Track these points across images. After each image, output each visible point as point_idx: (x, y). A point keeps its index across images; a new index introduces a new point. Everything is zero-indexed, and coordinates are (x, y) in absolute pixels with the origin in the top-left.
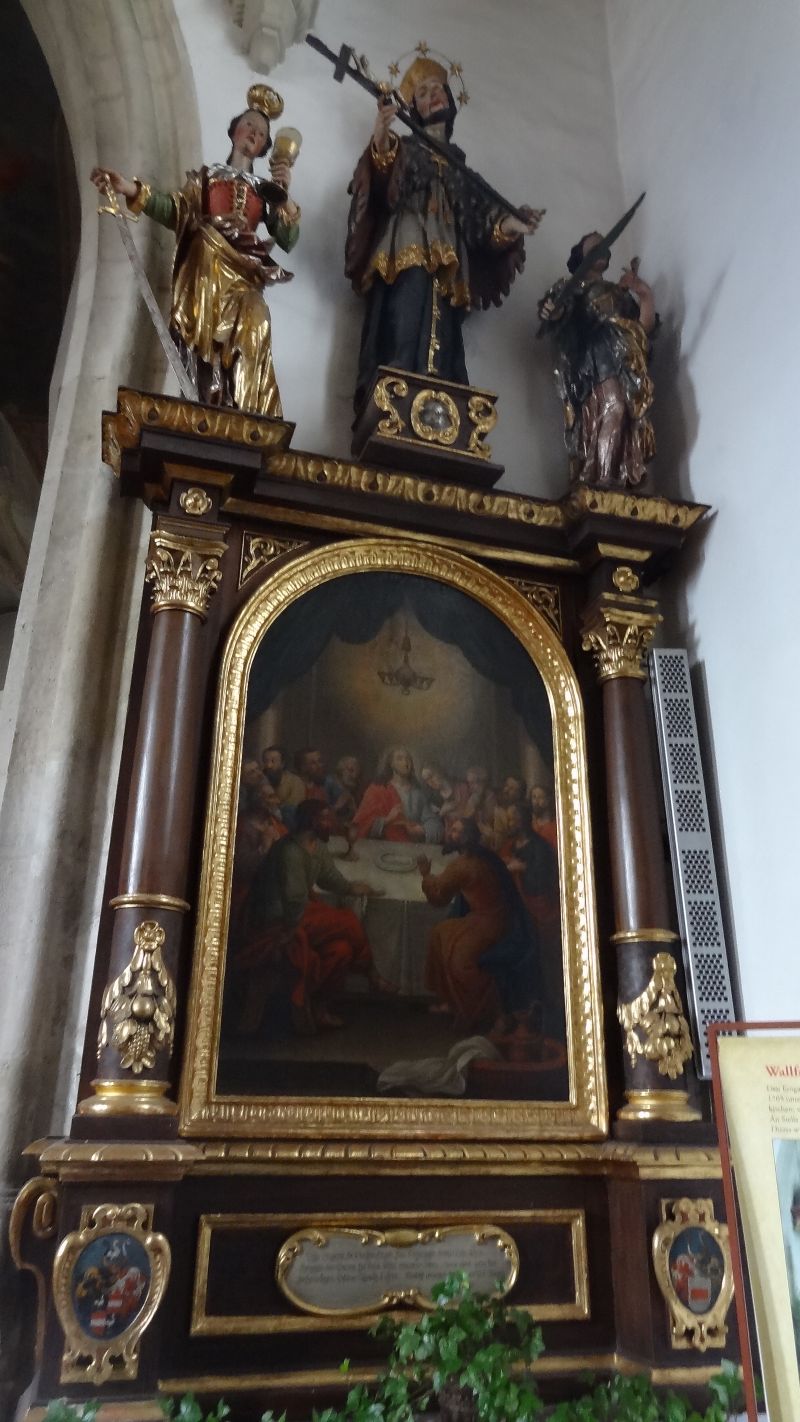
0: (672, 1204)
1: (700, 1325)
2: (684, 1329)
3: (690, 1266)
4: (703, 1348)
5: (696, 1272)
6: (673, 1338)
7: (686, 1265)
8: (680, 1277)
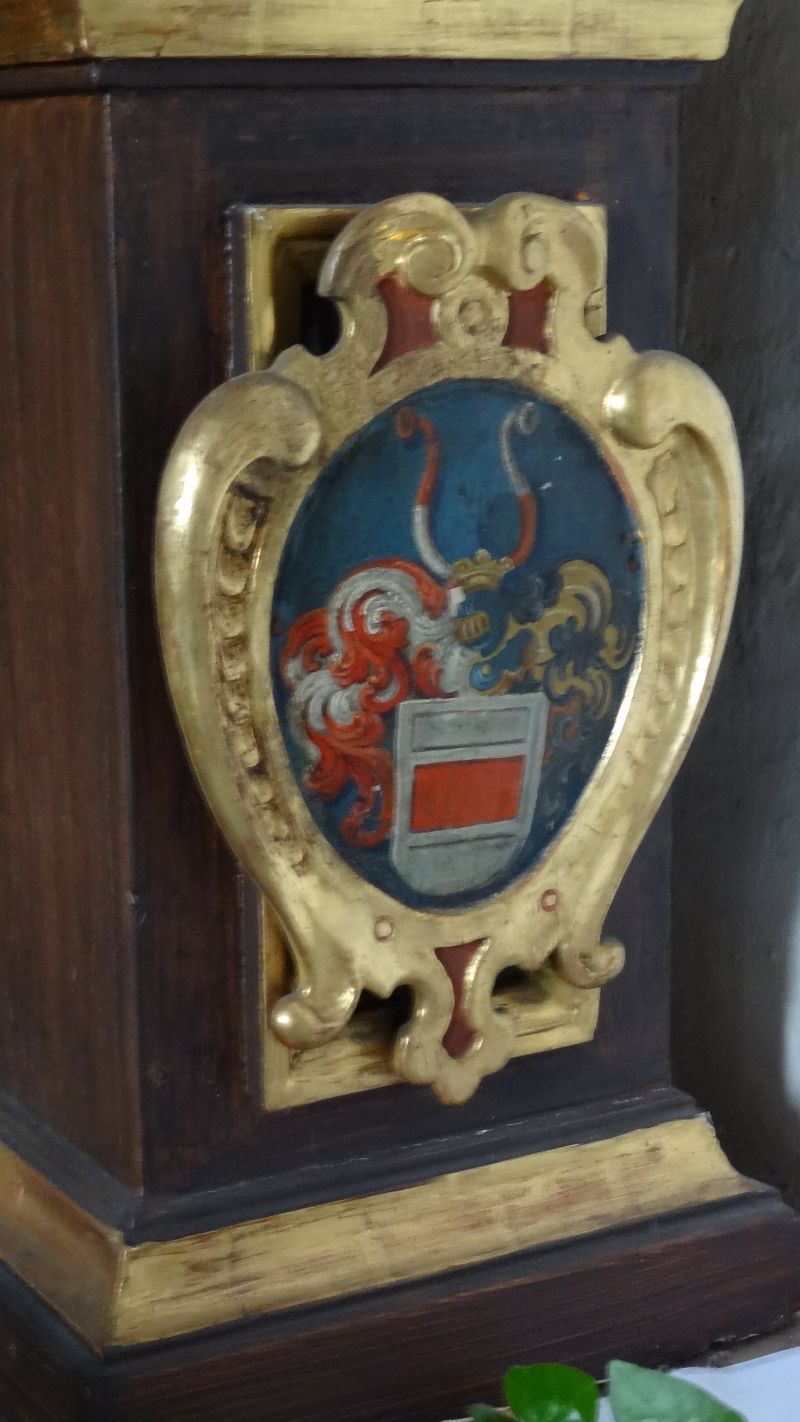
0: (327, 232)
1: (453, 959)
2: (348, 998)
3: (422, 631)
4: (459, 1082)
5: (456, 663)
6: (274, 1056)
7: (395, 625)
8: (342, 704)
